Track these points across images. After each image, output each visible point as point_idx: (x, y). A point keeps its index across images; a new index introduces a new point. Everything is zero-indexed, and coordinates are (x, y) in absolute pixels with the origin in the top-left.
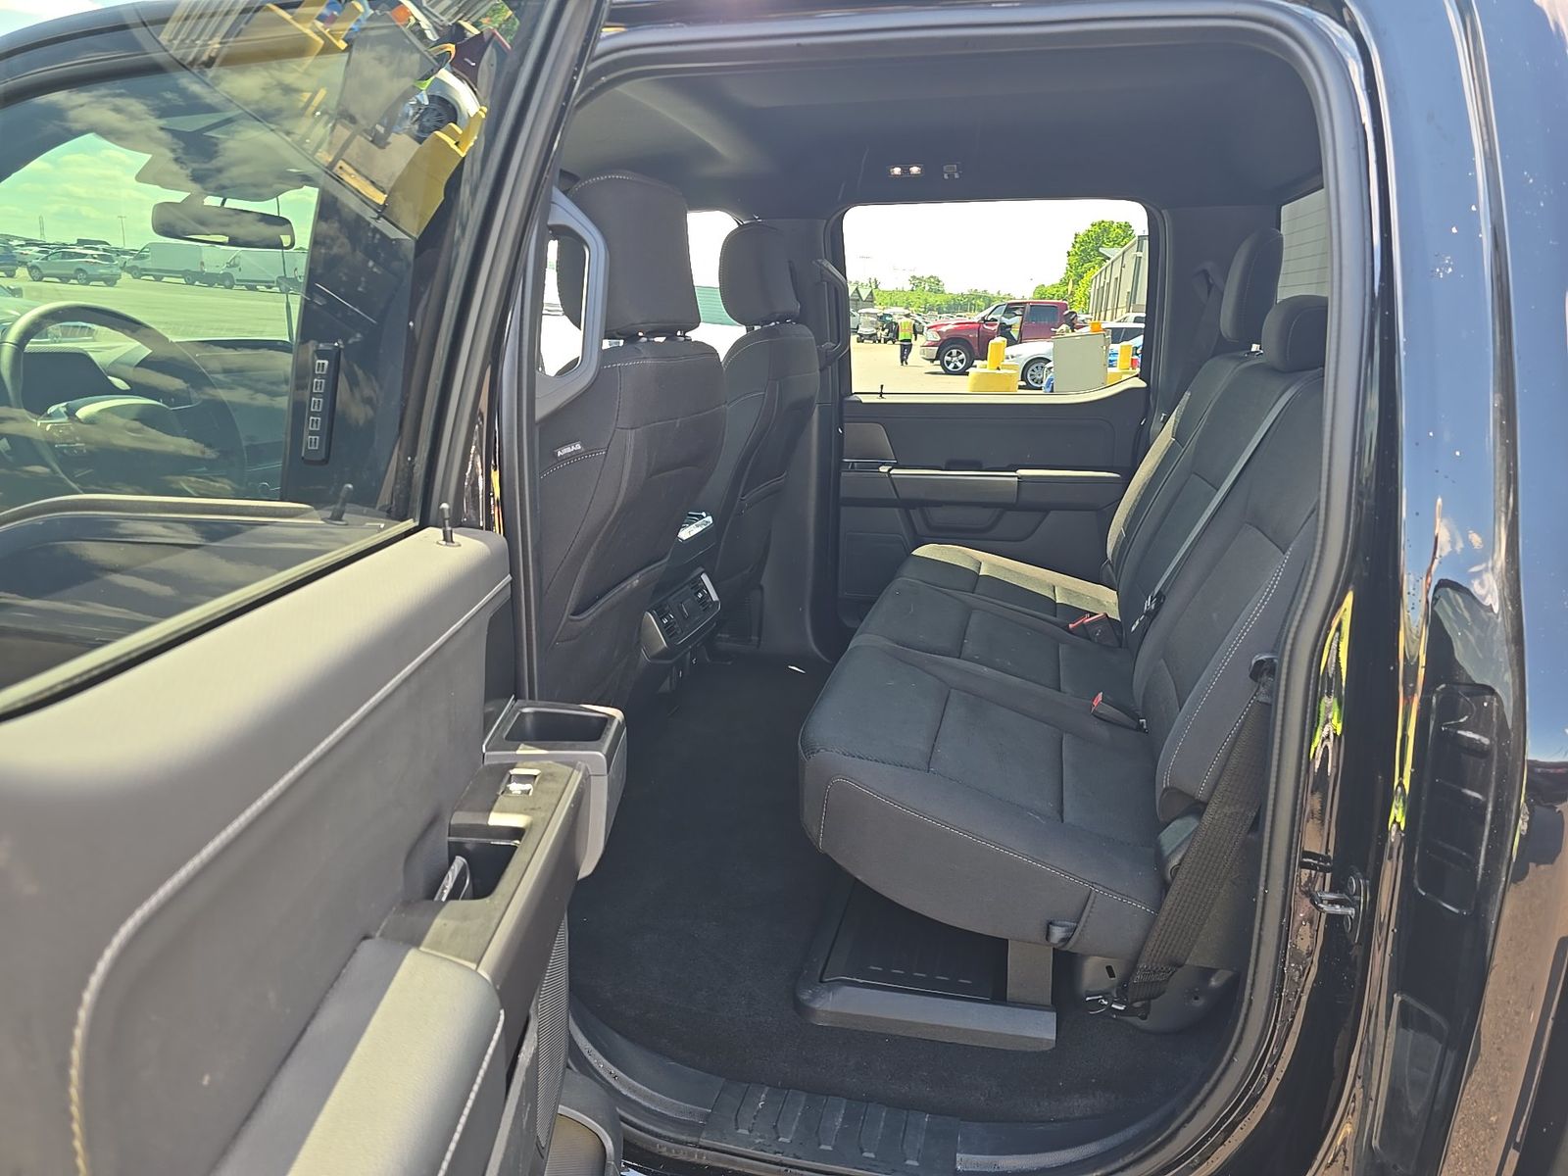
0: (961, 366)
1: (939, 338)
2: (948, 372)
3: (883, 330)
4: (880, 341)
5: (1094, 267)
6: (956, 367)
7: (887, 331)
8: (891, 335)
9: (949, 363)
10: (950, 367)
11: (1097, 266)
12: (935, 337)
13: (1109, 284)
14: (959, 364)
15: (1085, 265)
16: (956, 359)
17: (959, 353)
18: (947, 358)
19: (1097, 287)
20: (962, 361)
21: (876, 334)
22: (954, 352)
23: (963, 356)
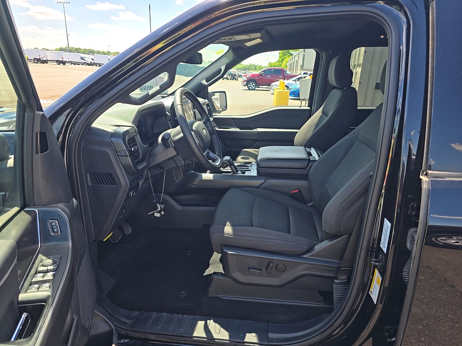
0: (253, 88)
1: (246, 79)
2: (249, 90)
3: (230, 76)
4: (229, 80)
5: (287, 57)
6: (252, 88)
7: (231, 76)
8: (232, 78)
9: (250, 87)
10: (250, 88)
11: (288, 57)
12: (245, 79)
13: (294, 62)
14: (253, 87)
15: (284, 57)
16: (252, 85)
17: (252, 84)
18: (249, 85)
19: (290, 63)
20: (254, 86)
21: (228, 77)
22: (251, 83)
23: (254, 84)
